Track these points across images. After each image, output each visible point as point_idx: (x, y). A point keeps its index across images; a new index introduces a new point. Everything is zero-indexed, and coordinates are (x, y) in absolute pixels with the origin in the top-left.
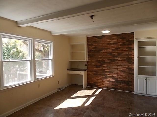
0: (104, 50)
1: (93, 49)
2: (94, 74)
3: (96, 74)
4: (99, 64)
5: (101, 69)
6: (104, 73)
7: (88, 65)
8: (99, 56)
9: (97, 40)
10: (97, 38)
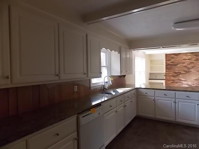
0: (180, 64)
1: (170, 64)
2: (172, 82)
3: (173, 83)
4: (176, 75)
5: (177, 78)
6: (180, 82)
7: (166, 76)
8: (176, 69)
9: (174, 57)
10: (174, 55)
